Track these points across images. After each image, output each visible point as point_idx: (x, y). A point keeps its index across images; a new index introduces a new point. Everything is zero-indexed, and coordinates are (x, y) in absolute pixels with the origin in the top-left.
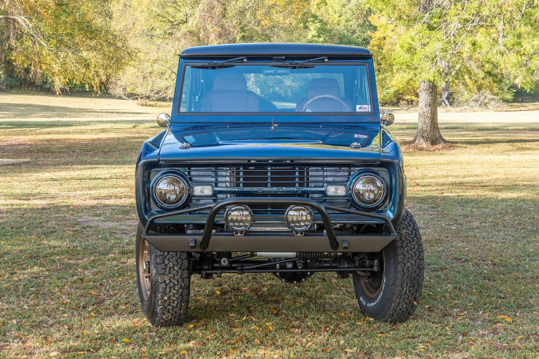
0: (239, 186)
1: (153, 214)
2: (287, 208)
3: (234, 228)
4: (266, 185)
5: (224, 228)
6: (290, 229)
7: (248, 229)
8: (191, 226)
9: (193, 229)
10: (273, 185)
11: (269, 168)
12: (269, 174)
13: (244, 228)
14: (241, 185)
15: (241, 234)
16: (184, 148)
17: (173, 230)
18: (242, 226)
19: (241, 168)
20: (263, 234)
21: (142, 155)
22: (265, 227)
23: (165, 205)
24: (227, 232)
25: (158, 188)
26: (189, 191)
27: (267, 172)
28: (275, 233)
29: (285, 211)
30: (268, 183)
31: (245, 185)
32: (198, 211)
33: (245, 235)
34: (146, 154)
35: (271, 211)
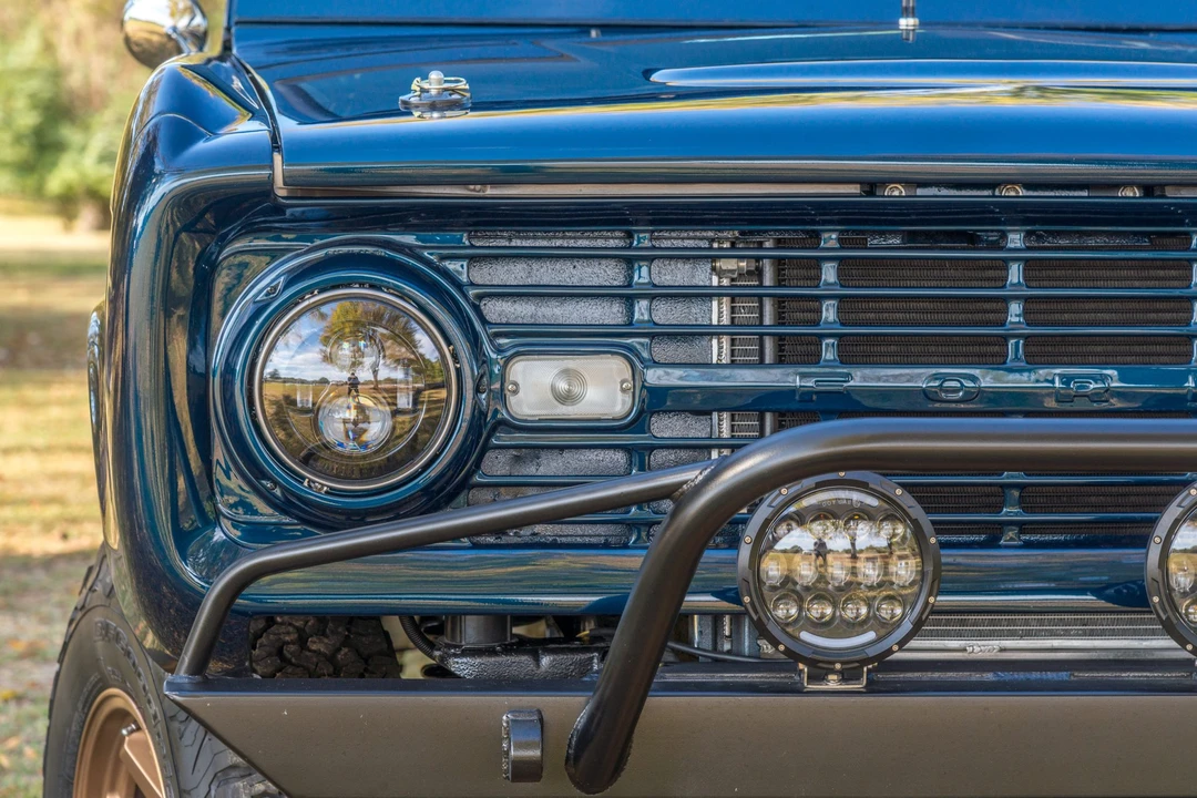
0: (814, 358)
1: (231, 550)
2: (1164, 506)
3: (805, 636)
4: (989, 353)
5: (689, 642)
6: (1183, 642)
7: (902, 644)
8: (472, 631)
9: (491, 652)
10: (1040, 352)
11: (1015, 239)
12: (1015, 273)
13: (871, 636)
14: (829, 353)
15: (845, 678)
16: (433, 107)
17: (331, 659)
18: (856, 626)
19: (830, 239)
20: (989, 676)
21: (160, 150)
22: (959, 635)
23: (317, 486)
24: (719, 664)
25: (268, 370)
26: (477, 390)
27: (1004, 265)
28: (1063, 676)
29: (1153, 522)
30: (1005, 338)
31: (855, 351)
32: (526, 532)
33: (873, 688)
34: (182, 137)
35: (1023, 527)
